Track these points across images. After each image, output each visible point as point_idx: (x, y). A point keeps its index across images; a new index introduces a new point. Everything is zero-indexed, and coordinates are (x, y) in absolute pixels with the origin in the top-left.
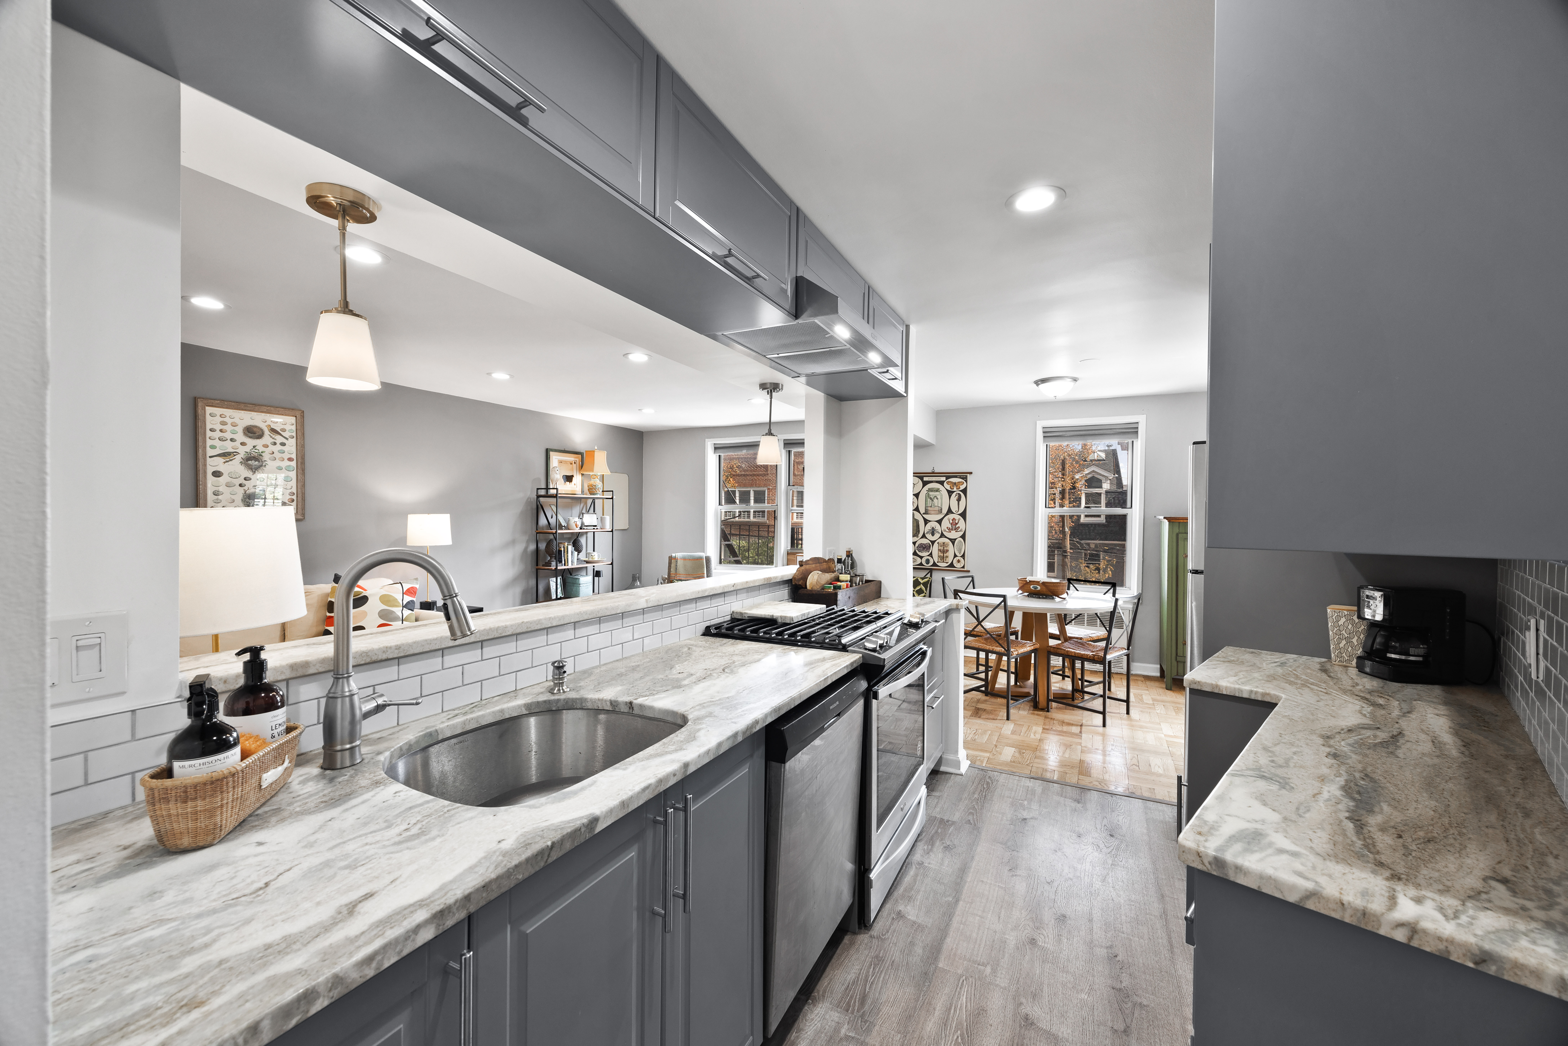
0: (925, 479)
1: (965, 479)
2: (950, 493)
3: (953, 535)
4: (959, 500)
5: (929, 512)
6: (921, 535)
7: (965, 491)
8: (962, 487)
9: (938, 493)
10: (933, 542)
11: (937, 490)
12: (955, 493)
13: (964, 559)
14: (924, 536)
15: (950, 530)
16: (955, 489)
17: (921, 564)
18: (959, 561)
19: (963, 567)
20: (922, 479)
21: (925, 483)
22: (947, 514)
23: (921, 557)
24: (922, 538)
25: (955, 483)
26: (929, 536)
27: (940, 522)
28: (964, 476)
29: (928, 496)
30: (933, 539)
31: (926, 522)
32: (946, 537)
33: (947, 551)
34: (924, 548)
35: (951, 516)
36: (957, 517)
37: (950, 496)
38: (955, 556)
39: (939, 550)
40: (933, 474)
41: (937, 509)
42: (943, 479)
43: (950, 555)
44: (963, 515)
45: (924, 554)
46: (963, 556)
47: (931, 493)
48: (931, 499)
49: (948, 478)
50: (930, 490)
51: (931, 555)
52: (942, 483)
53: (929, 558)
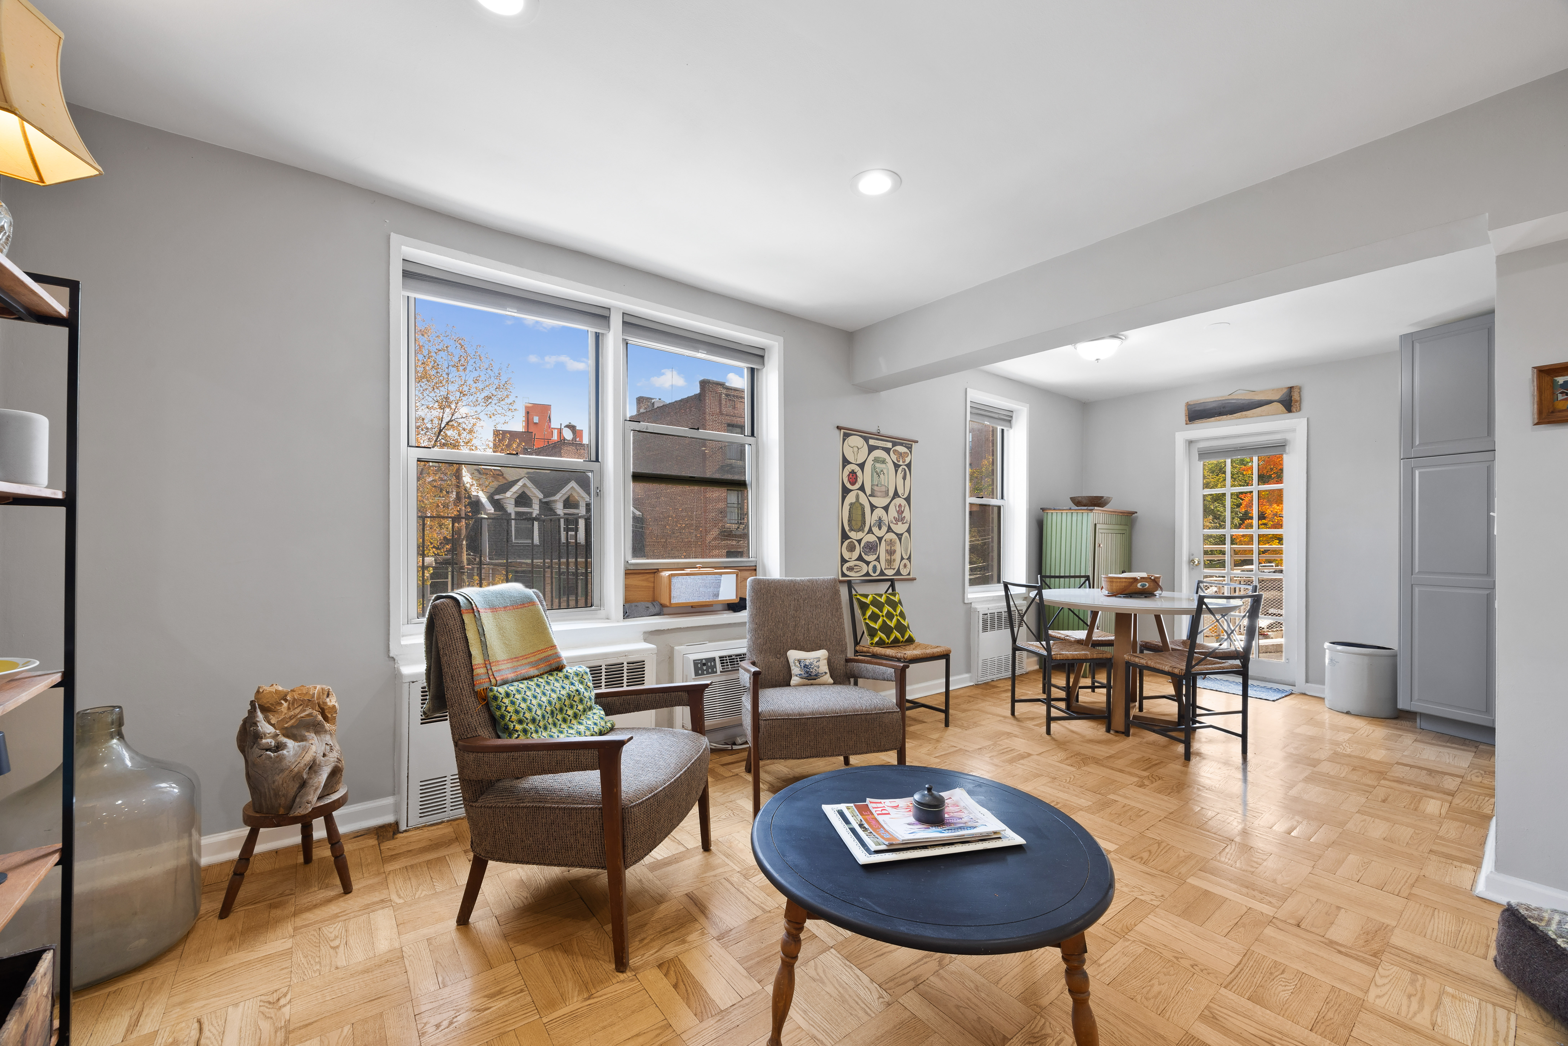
0: (872, 442)
1: (910, 448)
2: (896, 466)
3: (900, 528)
4: (904, 478)
5: (876, 493)
6: (867, 529)
7: (909, 466)
8: (907, 461)
9: (883, 466)
10: (880, 539)
11: (884, 462)
12: (901, 467)
13: (910, 562)
14: (870, 531)
15: (897, 520)
16: (901, 463)
17: (867, 574)
18: (905, 566)
19: (909, 574)
20: (867, 442)
21: (872, 449)
22: (893, 498)
23: (868, 563)
24: (868, 533)
25: (901, 454)
26: (875, 530)
27: (886, 508)
28: (909, 444)
29: (874, 468)
30: (880, 533)
31: (873, 507)
32: (893, 532)
33: (895, 551)
34: (871, 549)
35: (897, 501)
36: (904, 503)
37: (896, 471)
38: (902, 559)
39: (887, 551)
40: (878, 436)
41: (883, 489)
42: (889, 445)
43: (897, 557)
44: (908, 500)
45: (870, 558)
46: (909, 559)
47: (878, 465)
48: (877, 474)
49: (894, 444)
50: (876, 460)
51: (878, 560)
52: (887, 451)
53: (876, 563)
